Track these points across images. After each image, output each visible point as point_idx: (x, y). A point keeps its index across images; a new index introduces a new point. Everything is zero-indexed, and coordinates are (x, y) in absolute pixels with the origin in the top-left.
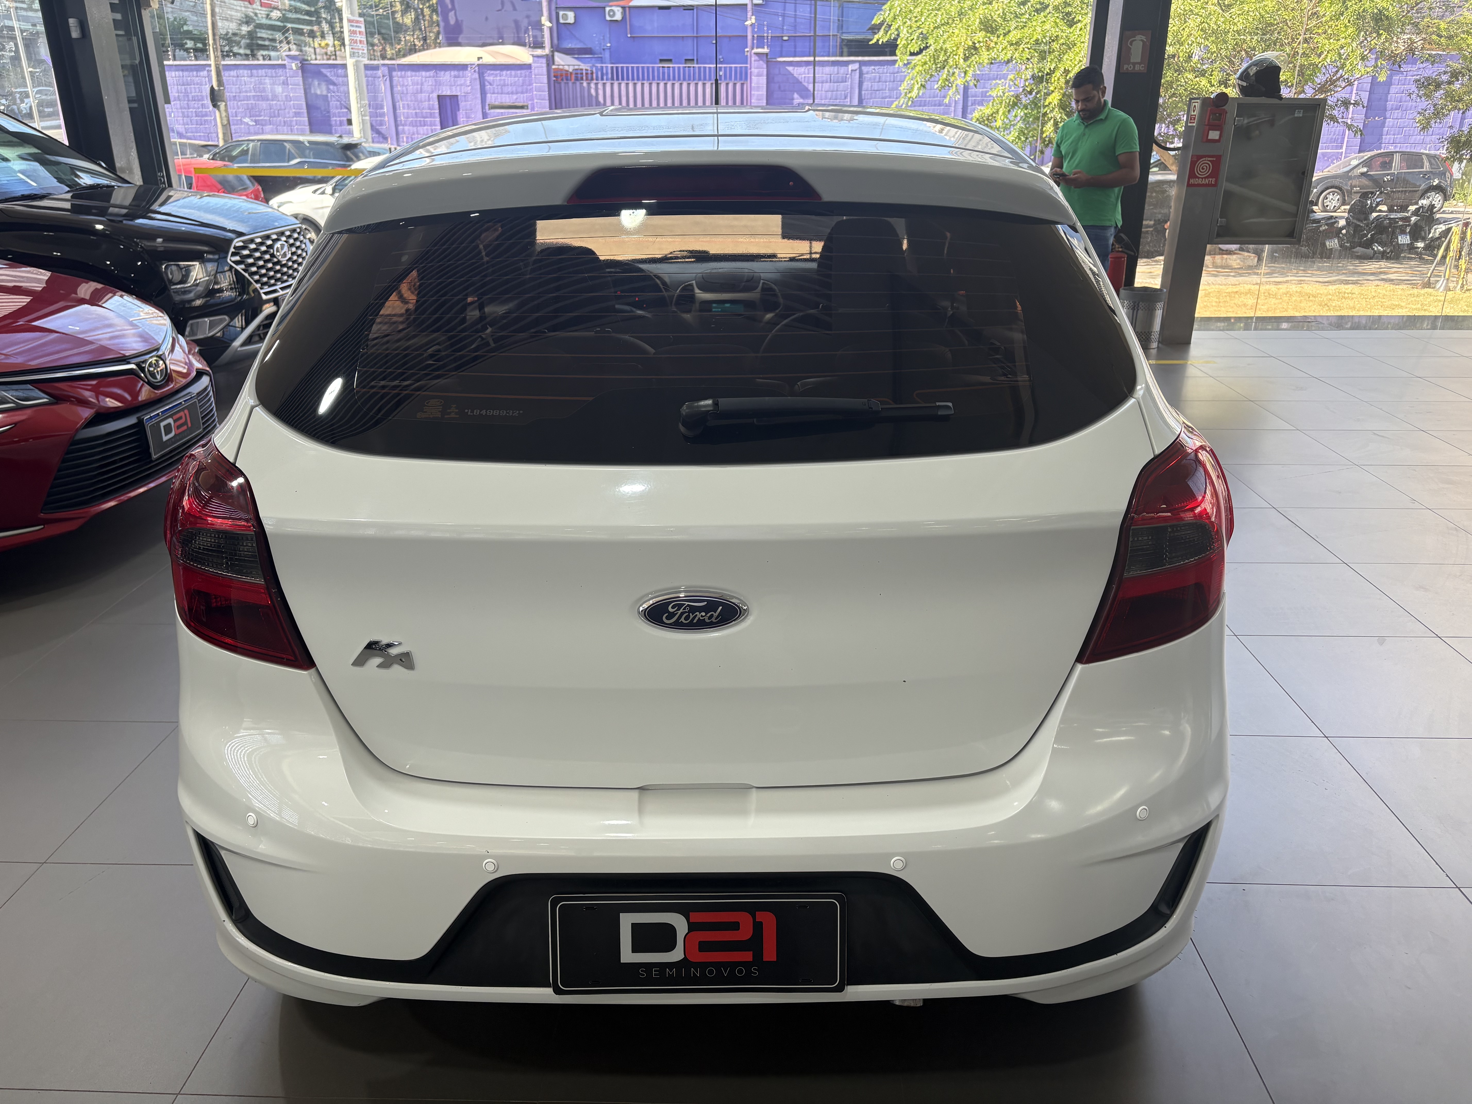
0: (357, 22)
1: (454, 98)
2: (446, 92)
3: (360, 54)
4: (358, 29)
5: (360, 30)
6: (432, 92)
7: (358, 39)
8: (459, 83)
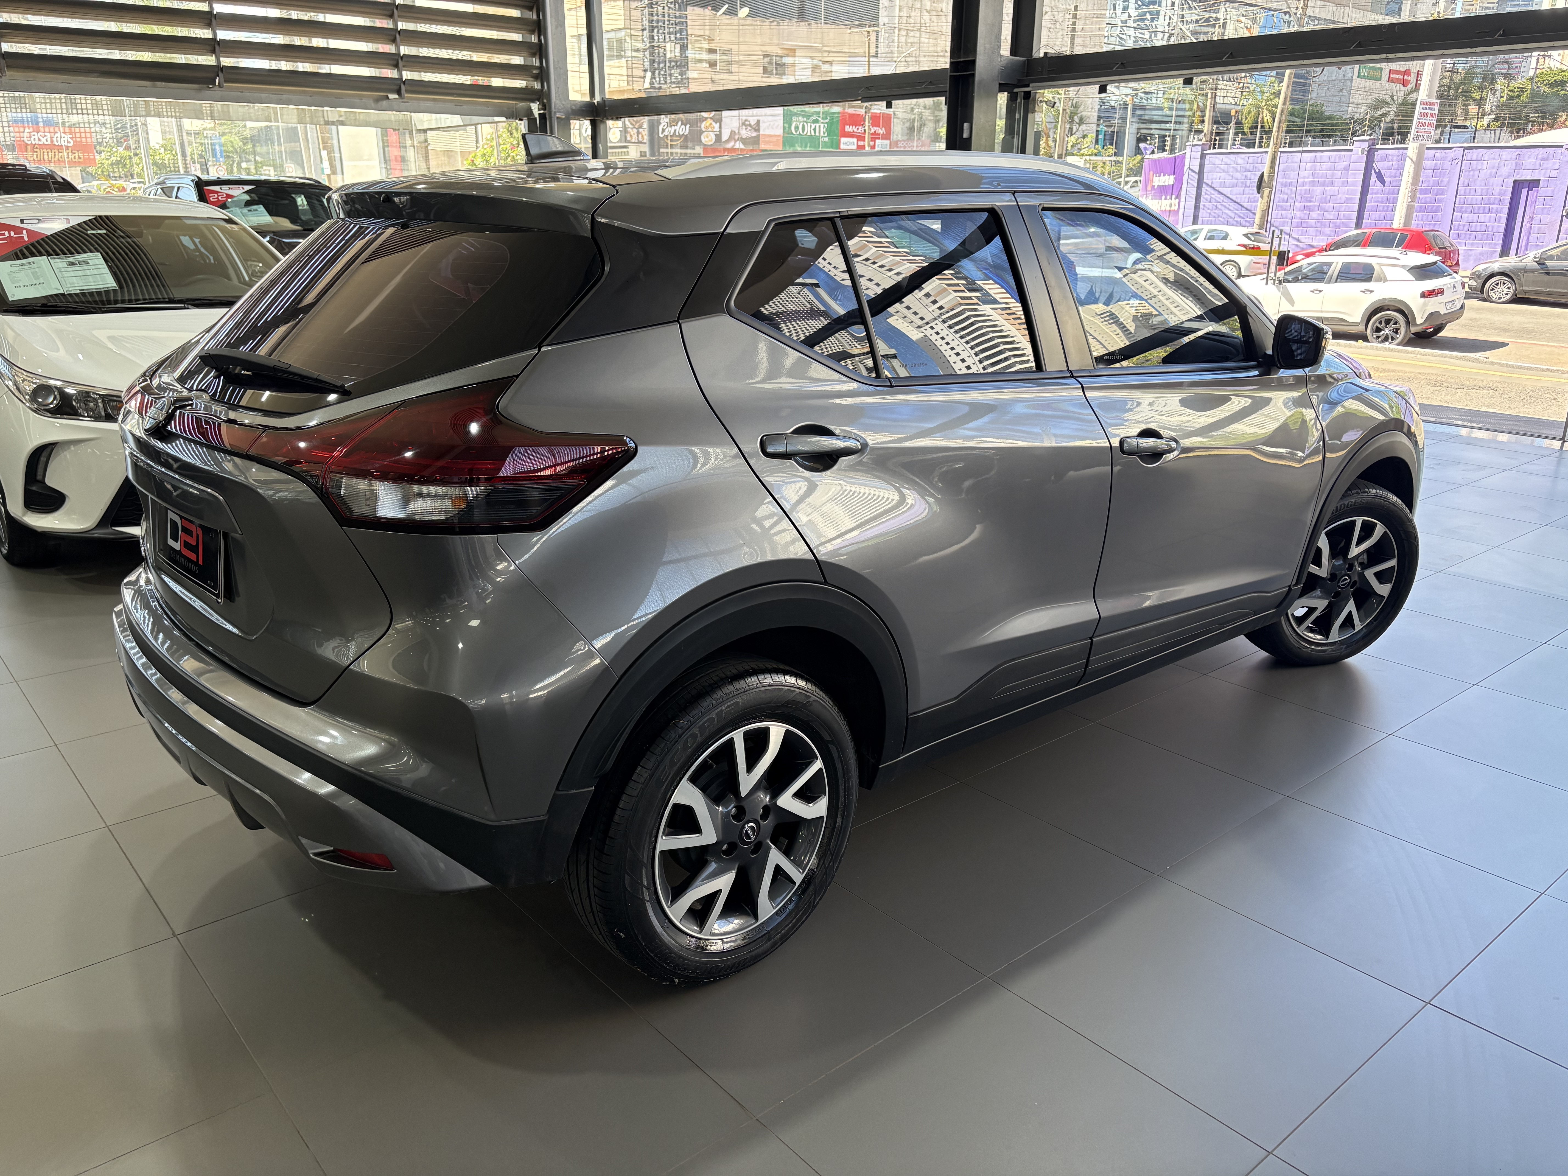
0: (1432, 104)
1: (1533, 184)
2: (1526, 175)
3: (1425, 137)
4: (1430, 112)
5: (1432, 112)
6: (1508, 177)
7: (1427, 122)
8: (1545, 166)
